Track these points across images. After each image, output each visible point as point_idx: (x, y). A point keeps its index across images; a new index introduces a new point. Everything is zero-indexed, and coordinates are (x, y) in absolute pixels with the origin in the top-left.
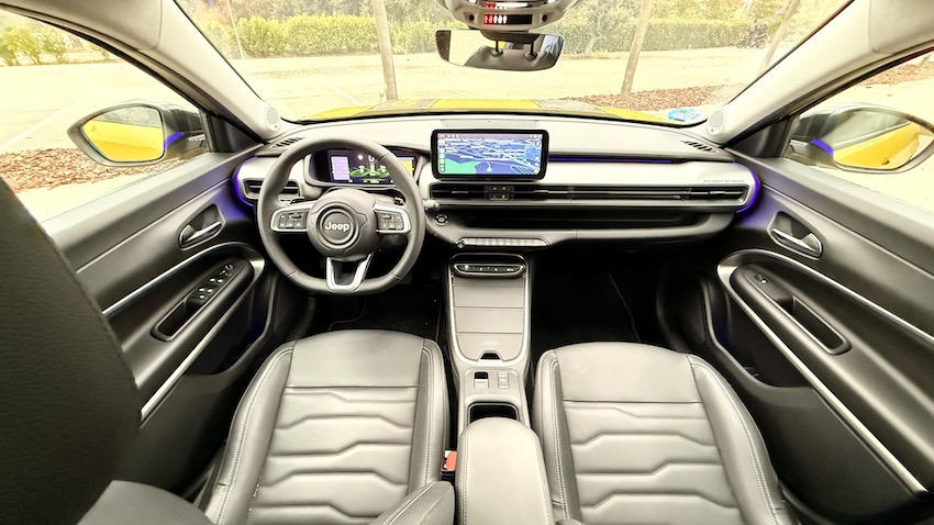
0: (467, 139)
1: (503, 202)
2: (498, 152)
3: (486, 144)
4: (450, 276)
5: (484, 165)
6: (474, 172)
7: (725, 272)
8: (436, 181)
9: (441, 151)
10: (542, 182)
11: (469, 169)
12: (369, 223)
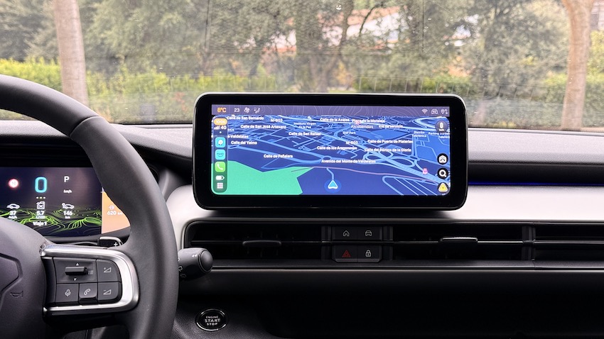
0: (278, 120)
1: (368, 267)
2: (354, 145)
3: (323, 128)
5: (319, 175)
6: (296, 190)
8: (205, 213)
10: (460, 214)
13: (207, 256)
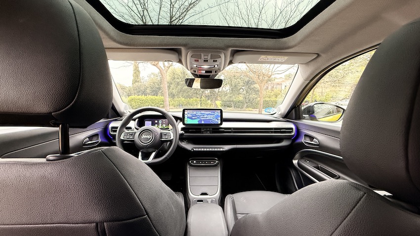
0: (195, 112)
1: (208, 134)
2: (206, 116)
3: (201, 113)
4: (188, 166)
5: (201, 120)
6: (198, 123)
7: (295, 162)
8: (184, 126)
9: (186, 116)
10: (221, 126)
11: (196, 122)
12: (158, 136)
13: (184, 132)
